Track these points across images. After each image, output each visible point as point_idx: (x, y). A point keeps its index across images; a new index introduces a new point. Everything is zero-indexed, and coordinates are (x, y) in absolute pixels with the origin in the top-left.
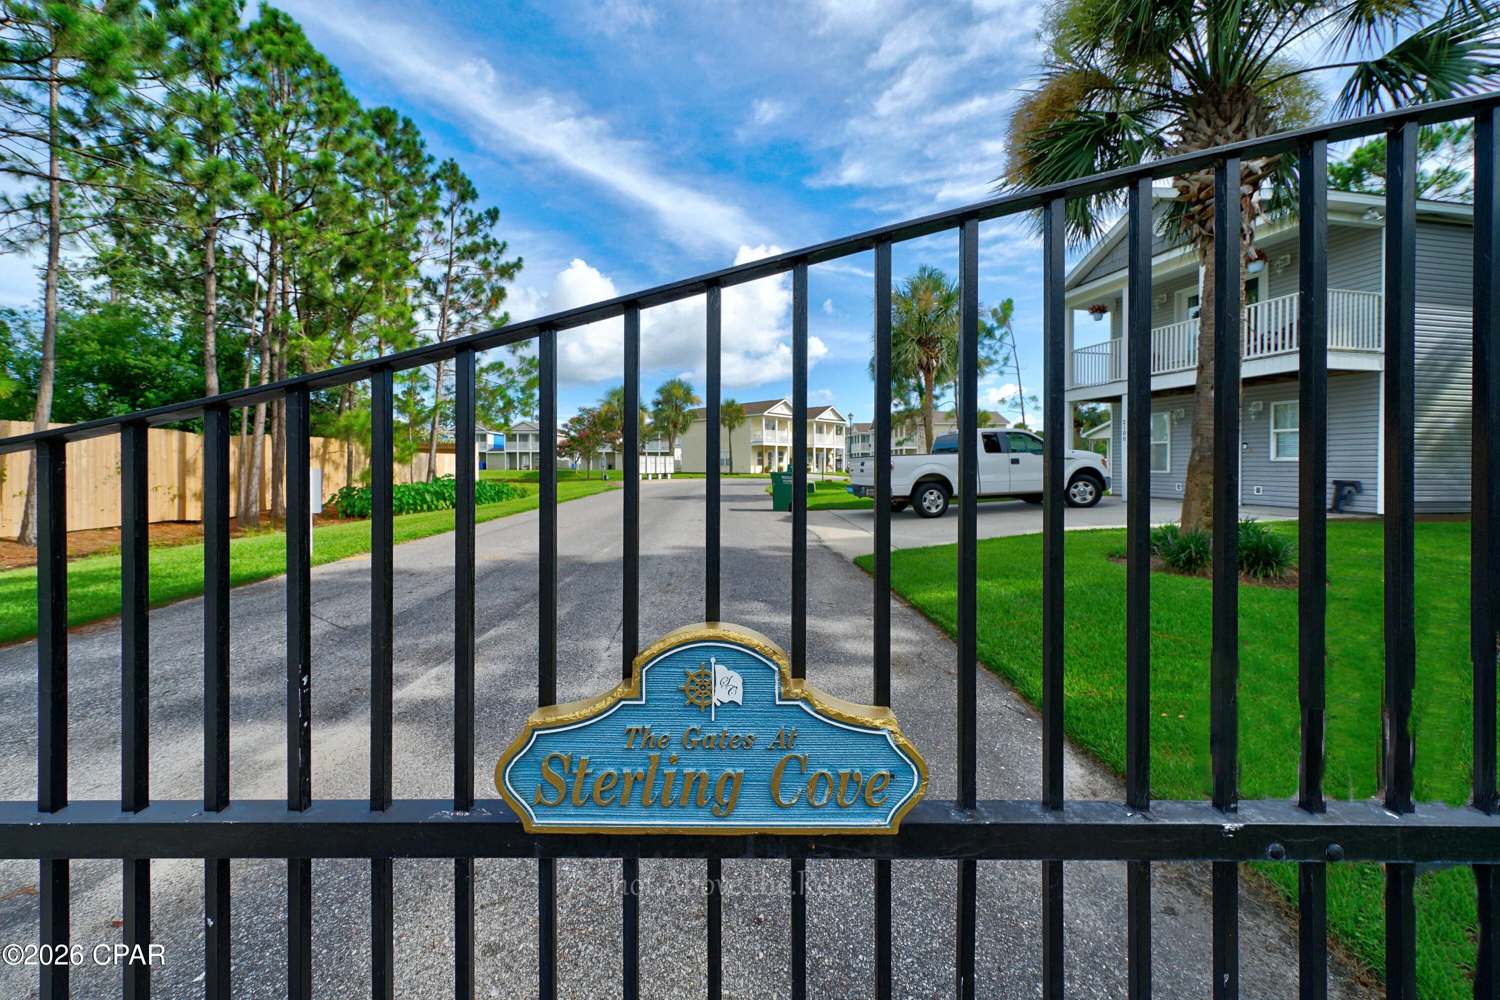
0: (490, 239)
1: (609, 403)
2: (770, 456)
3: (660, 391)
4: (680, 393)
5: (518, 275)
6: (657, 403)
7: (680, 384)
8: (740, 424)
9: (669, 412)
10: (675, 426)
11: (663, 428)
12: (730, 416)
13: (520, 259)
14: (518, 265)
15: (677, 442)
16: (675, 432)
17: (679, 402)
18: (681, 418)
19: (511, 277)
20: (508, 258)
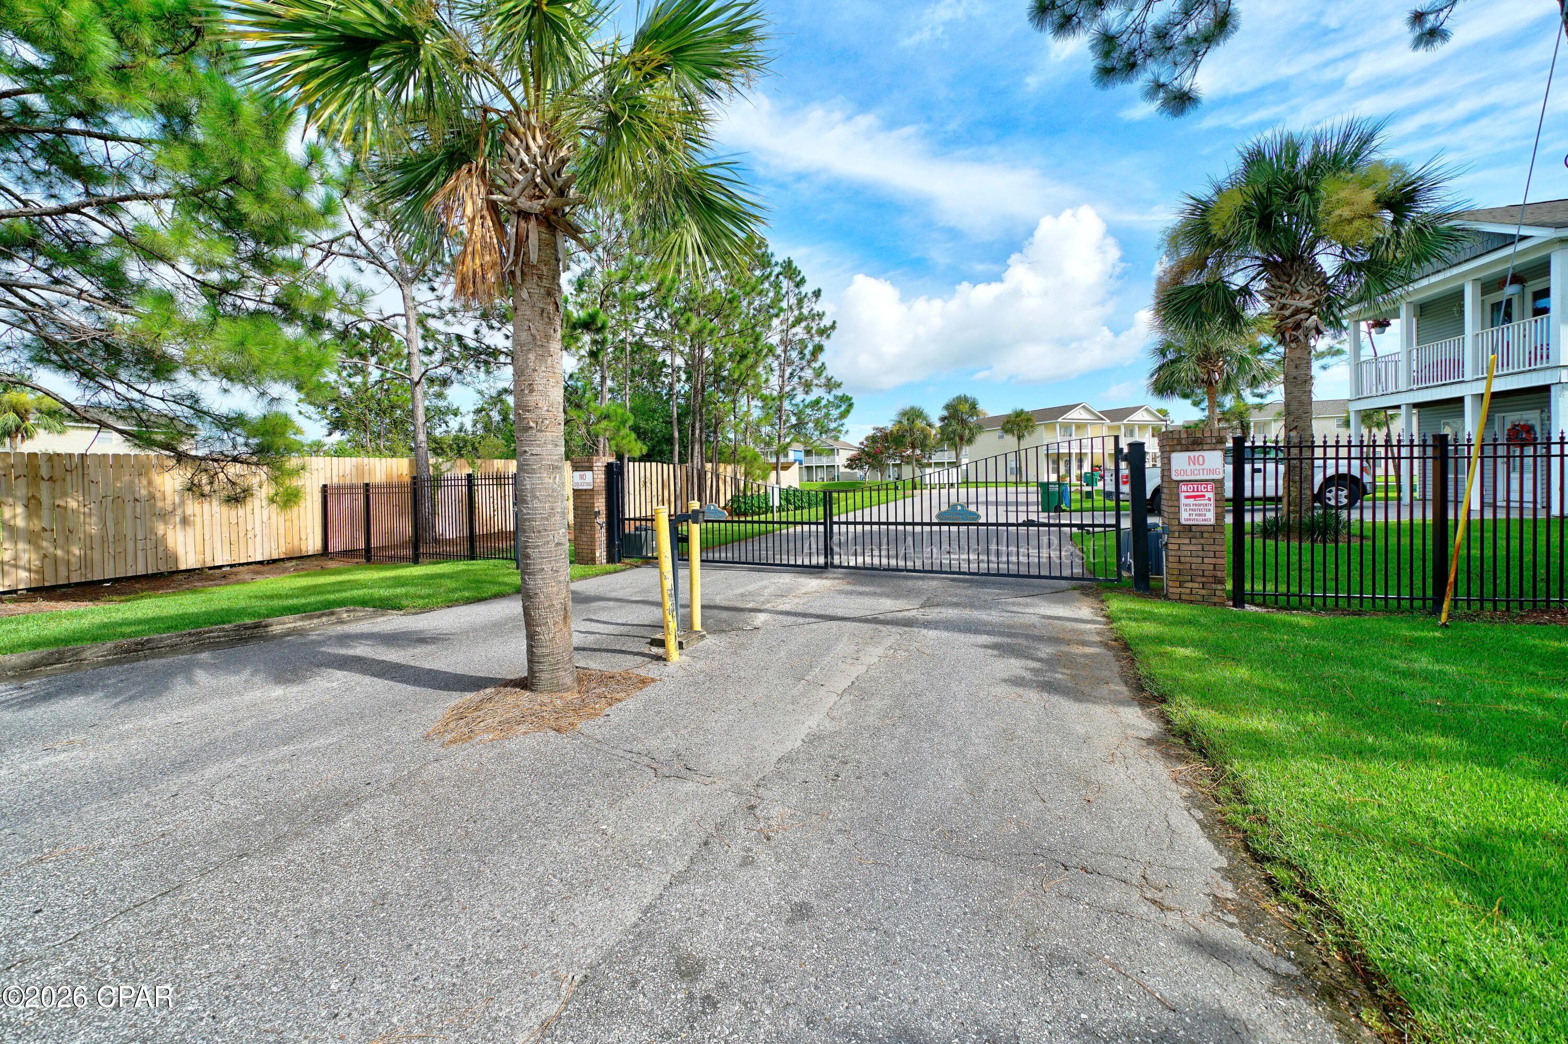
0: (815, 312)
1: (900, 422)
2: (1069, 462)
3: (947, 407)
4: (965, 408)
5: (834, 335)
6: (943, 419)
7: (966, 399)
8: (1030, 434)
9: (955, 426)
10: (961, 439)
11: (949, 439)
12: (1018, 425)
13: (834, 322)
14: (833, 327)
15: (963, 452)
16: (961, 444)
17: (965, 417)
18: (967, 431)
19: (828, 337)
20: (826, 322)
